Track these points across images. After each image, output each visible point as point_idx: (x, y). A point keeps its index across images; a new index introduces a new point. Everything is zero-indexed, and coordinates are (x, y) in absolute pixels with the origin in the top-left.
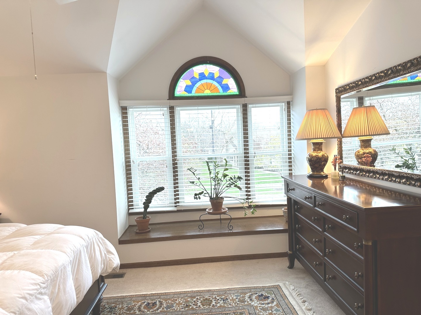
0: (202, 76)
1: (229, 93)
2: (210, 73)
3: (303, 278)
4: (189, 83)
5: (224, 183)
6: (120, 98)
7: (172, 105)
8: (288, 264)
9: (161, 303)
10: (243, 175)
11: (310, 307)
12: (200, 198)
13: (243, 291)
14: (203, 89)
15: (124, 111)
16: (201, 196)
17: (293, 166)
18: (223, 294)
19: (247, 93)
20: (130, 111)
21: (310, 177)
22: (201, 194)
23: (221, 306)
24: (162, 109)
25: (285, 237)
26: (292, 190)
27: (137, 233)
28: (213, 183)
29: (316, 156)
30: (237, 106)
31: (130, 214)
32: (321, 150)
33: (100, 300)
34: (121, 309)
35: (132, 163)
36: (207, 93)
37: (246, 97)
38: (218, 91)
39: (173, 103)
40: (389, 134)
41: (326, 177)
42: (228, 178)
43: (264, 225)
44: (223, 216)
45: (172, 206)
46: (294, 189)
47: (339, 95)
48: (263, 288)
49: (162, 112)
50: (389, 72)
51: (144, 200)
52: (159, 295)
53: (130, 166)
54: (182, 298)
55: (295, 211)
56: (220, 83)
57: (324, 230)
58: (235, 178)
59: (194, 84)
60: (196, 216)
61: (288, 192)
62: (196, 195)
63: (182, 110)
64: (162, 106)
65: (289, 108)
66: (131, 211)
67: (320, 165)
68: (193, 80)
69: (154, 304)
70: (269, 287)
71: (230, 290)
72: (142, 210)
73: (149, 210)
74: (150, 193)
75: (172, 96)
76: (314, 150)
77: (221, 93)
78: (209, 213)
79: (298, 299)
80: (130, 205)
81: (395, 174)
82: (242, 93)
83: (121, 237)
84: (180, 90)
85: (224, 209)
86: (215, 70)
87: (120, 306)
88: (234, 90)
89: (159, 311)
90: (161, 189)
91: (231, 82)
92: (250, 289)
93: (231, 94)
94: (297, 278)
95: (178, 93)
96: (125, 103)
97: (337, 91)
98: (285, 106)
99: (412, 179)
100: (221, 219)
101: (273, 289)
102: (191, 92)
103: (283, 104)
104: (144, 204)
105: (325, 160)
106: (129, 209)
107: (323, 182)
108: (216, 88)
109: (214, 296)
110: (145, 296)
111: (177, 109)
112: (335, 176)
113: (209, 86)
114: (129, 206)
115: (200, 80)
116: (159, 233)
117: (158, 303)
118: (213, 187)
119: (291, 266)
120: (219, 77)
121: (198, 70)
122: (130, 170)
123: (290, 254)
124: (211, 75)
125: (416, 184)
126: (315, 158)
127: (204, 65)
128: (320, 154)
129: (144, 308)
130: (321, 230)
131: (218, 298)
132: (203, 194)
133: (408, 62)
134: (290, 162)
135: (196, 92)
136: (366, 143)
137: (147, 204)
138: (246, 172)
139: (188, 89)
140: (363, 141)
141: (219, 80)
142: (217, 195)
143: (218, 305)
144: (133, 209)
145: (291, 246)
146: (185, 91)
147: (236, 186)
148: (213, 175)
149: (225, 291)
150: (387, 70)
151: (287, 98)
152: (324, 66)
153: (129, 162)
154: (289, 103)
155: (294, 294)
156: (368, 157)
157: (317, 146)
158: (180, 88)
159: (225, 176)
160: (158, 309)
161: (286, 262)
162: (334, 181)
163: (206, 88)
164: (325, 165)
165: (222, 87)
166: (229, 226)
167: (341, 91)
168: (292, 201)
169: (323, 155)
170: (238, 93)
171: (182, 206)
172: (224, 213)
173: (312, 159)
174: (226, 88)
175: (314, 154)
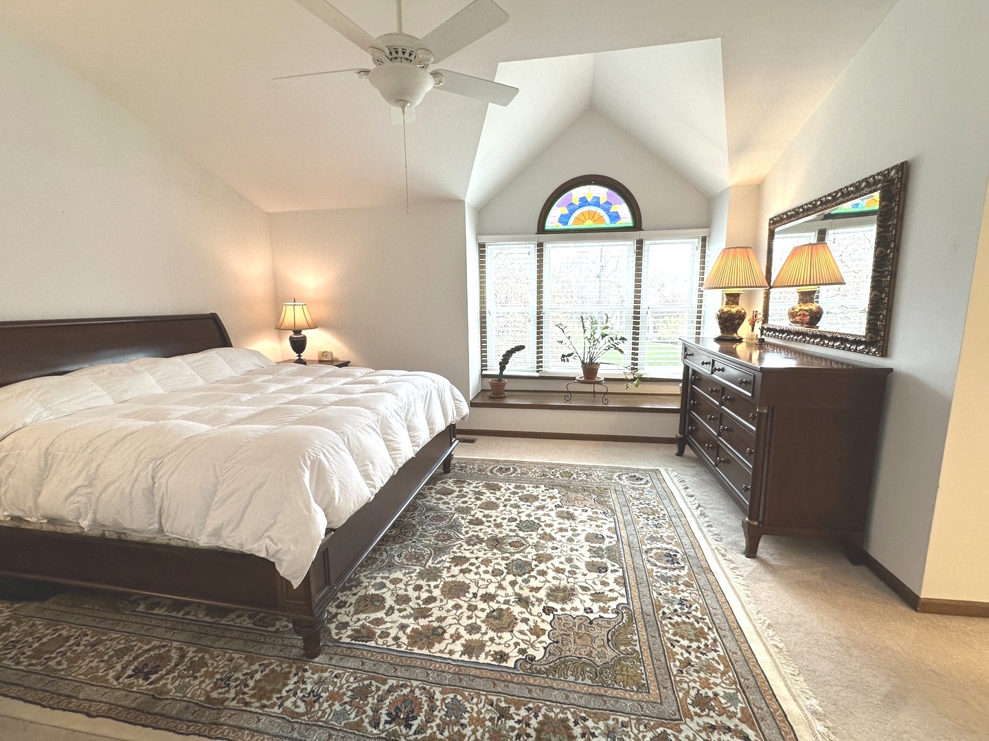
0: (584, 202)
1: (618, 224)
2: (595, 197)
3: (694, 467)
4: (566, 211)
5: (603, 343)
6: (479, 233)
7: (541, 241)
8: (676, 451)
9: (515, 470)
10: (629, 336)
11: (693, 494)
12: (568, 361)
13: (612, 470)
14: (583, 218)
15: (482, 247)
16: (570, 358)
17: (702, 328)
18: (588, 471)
19: (644, 225)
20: (488, 249)
21: (718, 340)
22: (570, 355)
23: (582, 480)
24: (528, 246)
25: (676, 418)
26: (690, 355)
27: (491, 397)
28: (588, 345)
29: (728, 311)
30: (629, 243)
31: (483, 376)
32: (737, 304)
33: (450, 456)
34: (472, 469)
35: (487, 314)
36: (589, 224)
37: (643, 230)
38: (603, 221)
39: (542, 237)
40: (845, 284)
41: (740, 340)
42: (607, 338)
43: (650, 402)
44: (598, 388)
45: (534, 371)
46: (692, 355)
47: (772, 227)
48: (638, 470)
49: (527, 251)
50: (839, 195)
51: (500, 359)
52: (514, 463)
53: (485, 317)
54: (539, 468)
55: (693, 383)
56: (607, 211)
57: (722, 404)
58: (616, 339)
59: (571, 212)
60: (562, 386)
61: (685, 358)
62: (563, 356)
63: (553, 247)
64: (528, 243)
65: (704, 246)
66: (484, 372)
67: (733, 324)
68: (571, 207)
69: (508, 470)
70: (645, 470)
71: (596, 467)
72: (497, 372)
73: (505, 373)
74: (508, 352)
75: (541, 229)
76: (727, 304)
77: (608, 223)
78: (580, 382)
79: (679, 485)
80: (484, 366)
81: (828, 335)
82: (637, 225)
83: (473, 400)
84: (552, 222)
85: (599, 378)
86: (601, 192)
87: (471, 467)
88: (626, 219)
89: (512, 476)
90: (521, 348)
91: (623, 210)
92: (621, 469)
93: (622, 225)
94: (684, 466)
95: (549, 225)
96: (483, 239)
97: (772, 222)
98: (699, 242)
99: (847, 340)
100: (594, 393)
101: (649, 472)
102: (567, 224)
103: (697, 240)
104: (500, 364)
105: (741, 317)
106: (482, 370)
107: (735, 348)
108: (601, 218)
109: (576, 471)
110: (498, 462)
111: (548, 247)
112: (752, 339)
113: (592, 215)
114: (482, 366)
115: (580, 207)
116: (516, 400)
117: (511, 469)
118: (587, 350)
119: (680, 453)
120: (607, 203)
121: (577, 193)
122: (485, 323)
123: (680, 438)
124: (596, 200)
125: (852, 347)
126: (726, 315)
127: (588, 187)
128: (734, 310)
129: (497, 471)
130: (718, 404)
131: (580, 472)
132: (573, 356)
133: (863, 181)
134: (699, 323)
135: (575, 222)
136: (807, 297)
137: (503, 365)
138: (634, 333)
139: (564, 219)
140: (802, 294)
141: (607, 207)
142: (591, 359)
143: (580, 479)
144: (487, 370)
145: (682, 430)
146: (560, 221)
147: (616, 348)
148: (588, 334)
149: (590, 468)
150: (836, 192)
151: (702, 232)
152: (759, 185)
153: (485, 313)
154: (704, 239)
155: (676, 480)
156: (804, 315)
157: (732, 299)
158: (553, 218)
159: (604, 336)
160: (511, 474)
161: (675, 449)
162: (750, 345)
163: (587, 217)
164: (739, 325)
165: (610, 216)
166: (604, 399)
167: (777, 221)
168: (690, 372)
169: (737, 311)
170: (631, 225)
171: (545, 372)
172: (599, 383)
173: (722, 316)
174: (615, 217)
175: (726, 310)
